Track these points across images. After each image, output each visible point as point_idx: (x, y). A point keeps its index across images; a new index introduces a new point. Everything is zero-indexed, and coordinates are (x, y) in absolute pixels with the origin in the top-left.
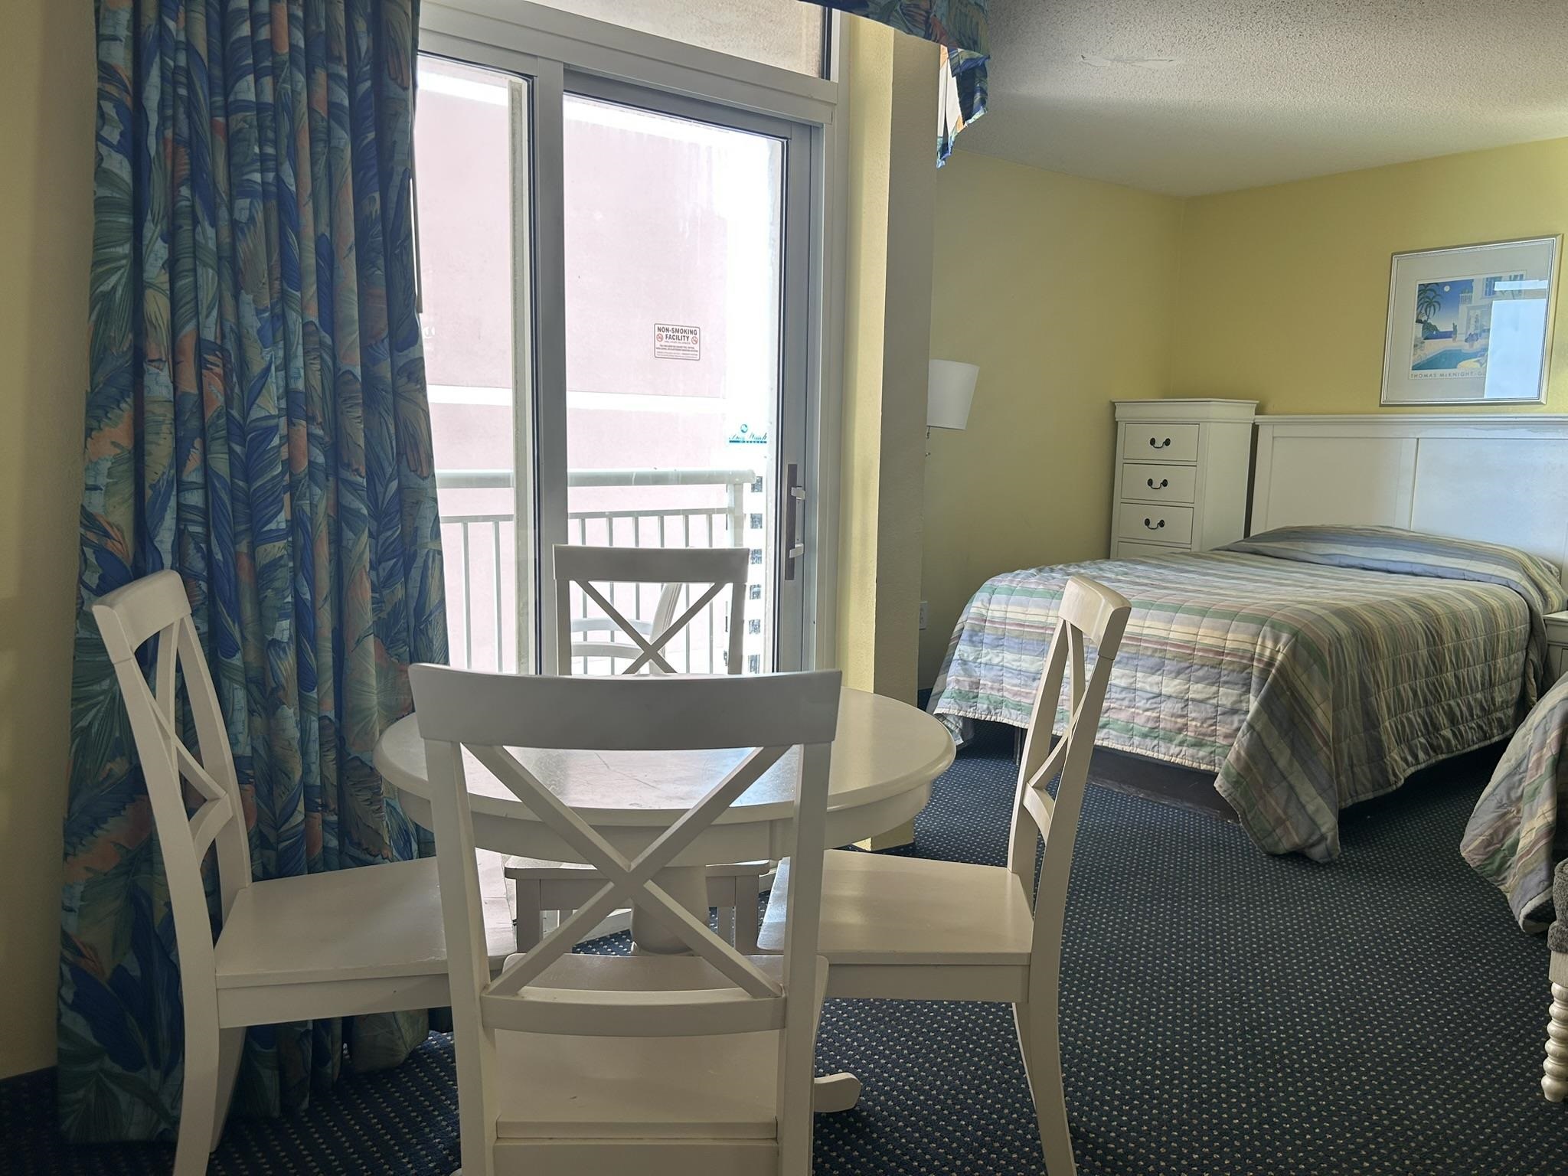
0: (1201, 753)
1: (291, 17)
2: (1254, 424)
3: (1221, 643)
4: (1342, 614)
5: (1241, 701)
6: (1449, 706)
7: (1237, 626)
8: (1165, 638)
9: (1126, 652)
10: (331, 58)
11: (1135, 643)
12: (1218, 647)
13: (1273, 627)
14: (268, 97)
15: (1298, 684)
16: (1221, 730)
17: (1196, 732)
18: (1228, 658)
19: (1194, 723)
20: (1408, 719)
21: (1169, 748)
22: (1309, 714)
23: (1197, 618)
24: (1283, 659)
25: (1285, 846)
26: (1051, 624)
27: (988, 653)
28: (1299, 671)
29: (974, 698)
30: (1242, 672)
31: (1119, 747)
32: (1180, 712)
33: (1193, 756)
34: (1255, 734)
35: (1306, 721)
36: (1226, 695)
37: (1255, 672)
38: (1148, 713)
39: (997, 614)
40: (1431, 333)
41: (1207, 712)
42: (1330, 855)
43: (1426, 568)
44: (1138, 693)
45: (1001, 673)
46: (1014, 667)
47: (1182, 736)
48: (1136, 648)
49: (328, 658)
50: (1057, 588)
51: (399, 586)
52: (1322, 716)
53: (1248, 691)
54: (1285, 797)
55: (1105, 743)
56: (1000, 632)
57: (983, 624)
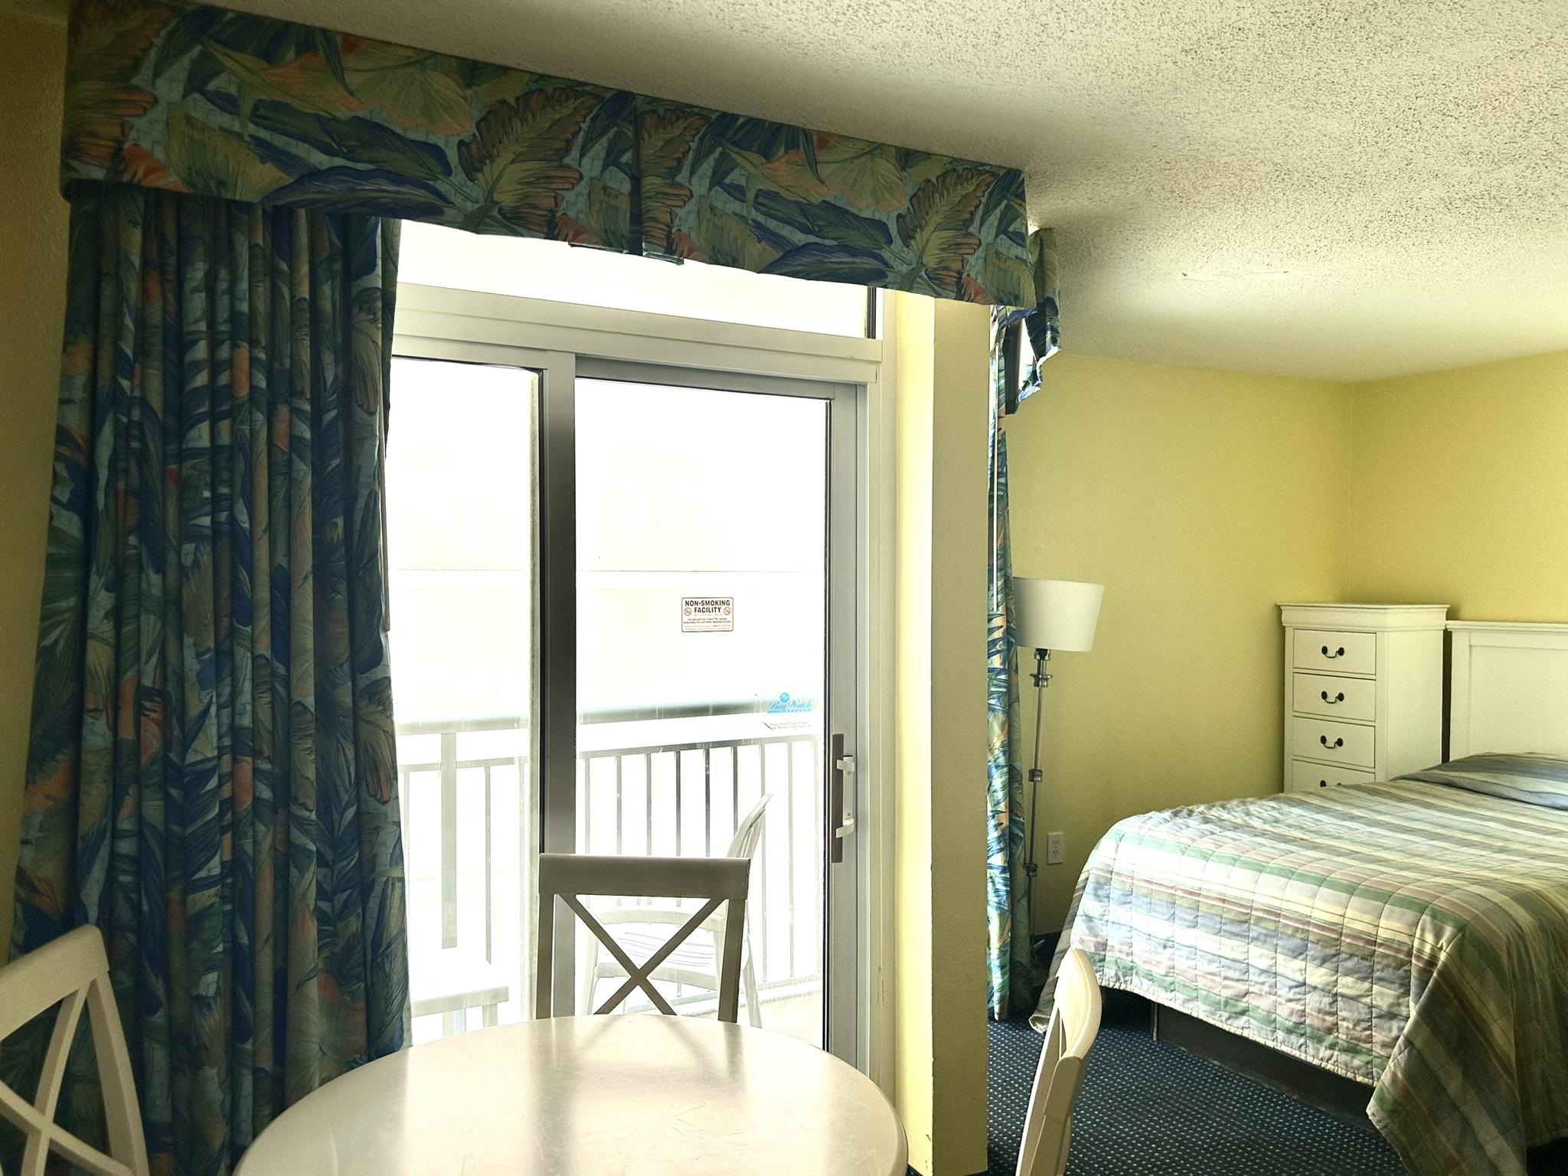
0: (1356, 1062)
1: (253, 360)
2: (1445, 631)
3: (1370, 929)
5: (1399, 1005)
7: (1392, 911)
8: (1307, 916)
9: (1265, 928)
10: (294, 392)
11: (1275, 919)
12: (1370, 935)
13: (1434, 916)
14: (225, 439)
15: (1468, 991)
16: (1379, 1037)
17: (1347, 1035)
18: (1381, 950)
19: (1345, 1024)
21: (1318, 1050)
22: (1482, 1029)
23: (1345, 896)
24: (1447, 959)
26: (1180, 884)
27: (1115, 910)
28: (1468, 975)
29: (1100, 961)
30: (1399, 969)
31: (1261, 1041)
32: (1328, 1008)
33: (1346, 1065)
34: (1415, 1051)
35: (1479, 1037)
36: (1381, 994)
37: (1414, 973)
38: (1293, 1005)
39: (1124, 866)
41: (1359, 1013)
44: (1278, 978)
45: (1130, 935)
46: (1144, 930)
47: (1332, 1037)
48: (1275, 924)
49: (266, 1005)
50: (1189, 842)
51: (353, 919)
52: (1501, 1032)
53: (1407, 993)
54: (1458, 1132)
55: (1246, 1034)
56: (1127, 887)
57: (1109, 876)
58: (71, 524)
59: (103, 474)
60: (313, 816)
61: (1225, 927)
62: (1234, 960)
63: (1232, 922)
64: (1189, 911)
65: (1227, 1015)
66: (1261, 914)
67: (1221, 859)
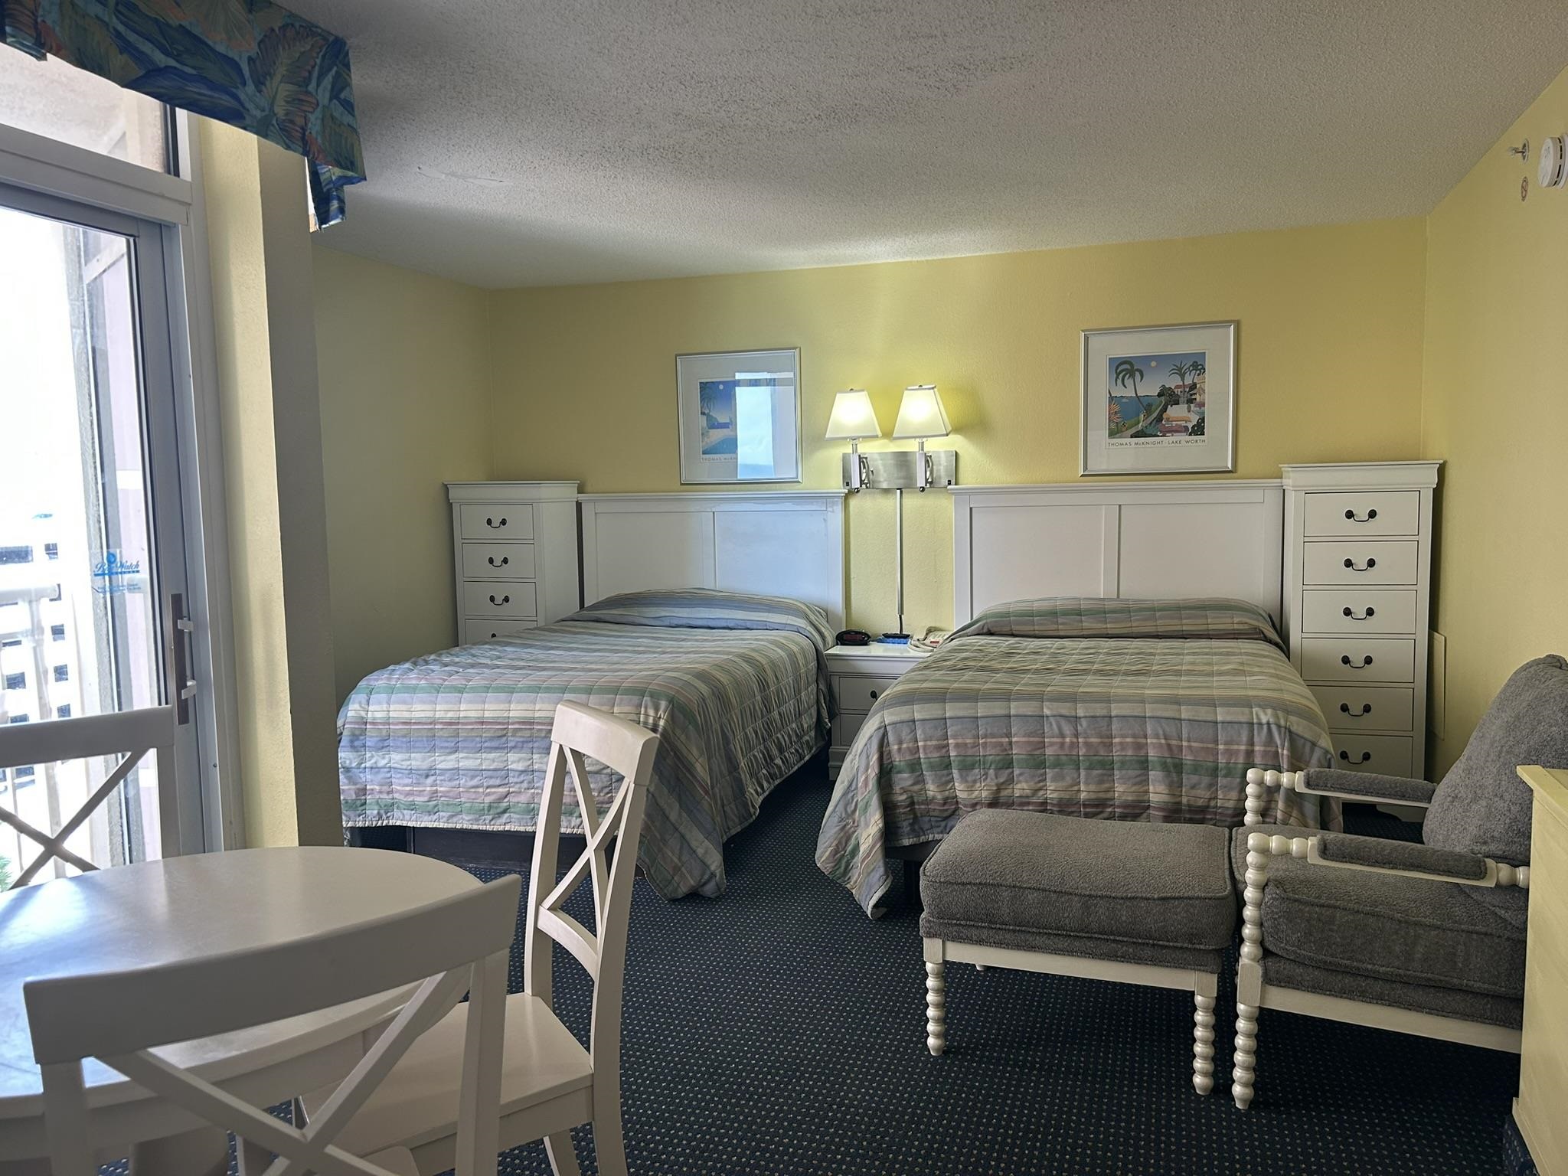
2: (577, 502)
4: (702, 676)
6: (778, 738)
7: (621, 700)
9: (521, 737)
11: (529, 727)
13: (652, 696)
15: (678, 744)
17: (594, 801)
20: (754, 756)
21: (570, 821)
22: (689, 769)
23: (583, 696)
24: (665, 724)
25: (683, 890)
26: (439, 718)
27: (372, 756)
28: (678, 732)
29: (362, 805)
31: (522, 829)
35: (688, 775)
39: (378, 715)
40: (713, 425)
42: (719, 889)
43: (737, 622)
44: (535, 774)
45: (389, 775)
46: (404, 767)
48: (529, 732)
50: (441, 681)
52: (701, 769)
54: (678, 847)
55: (507, 828)
56: (384, 733)
57: (364, 727)
61: (486, 745)
62: (495, 770)
63: (492, 739)
64: (449, 739)
65: (490, 817)
66: (517, 726)
67: (474, 689)
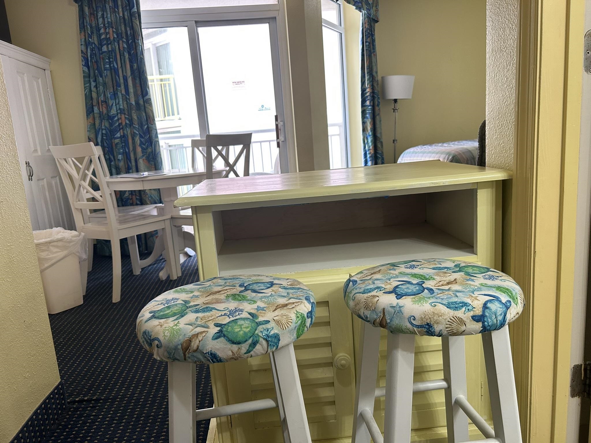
1: (113, 31)
10: (122, 38)
14: (110, 49)
49: (133, 163)
51: (149, 149)
58: (86, 69)
59: (89, 59)
60: (137, 126)
